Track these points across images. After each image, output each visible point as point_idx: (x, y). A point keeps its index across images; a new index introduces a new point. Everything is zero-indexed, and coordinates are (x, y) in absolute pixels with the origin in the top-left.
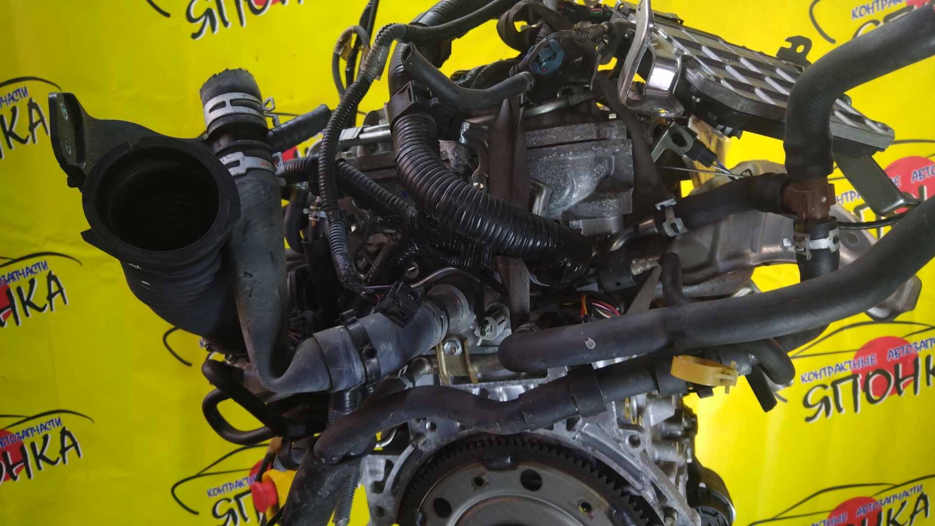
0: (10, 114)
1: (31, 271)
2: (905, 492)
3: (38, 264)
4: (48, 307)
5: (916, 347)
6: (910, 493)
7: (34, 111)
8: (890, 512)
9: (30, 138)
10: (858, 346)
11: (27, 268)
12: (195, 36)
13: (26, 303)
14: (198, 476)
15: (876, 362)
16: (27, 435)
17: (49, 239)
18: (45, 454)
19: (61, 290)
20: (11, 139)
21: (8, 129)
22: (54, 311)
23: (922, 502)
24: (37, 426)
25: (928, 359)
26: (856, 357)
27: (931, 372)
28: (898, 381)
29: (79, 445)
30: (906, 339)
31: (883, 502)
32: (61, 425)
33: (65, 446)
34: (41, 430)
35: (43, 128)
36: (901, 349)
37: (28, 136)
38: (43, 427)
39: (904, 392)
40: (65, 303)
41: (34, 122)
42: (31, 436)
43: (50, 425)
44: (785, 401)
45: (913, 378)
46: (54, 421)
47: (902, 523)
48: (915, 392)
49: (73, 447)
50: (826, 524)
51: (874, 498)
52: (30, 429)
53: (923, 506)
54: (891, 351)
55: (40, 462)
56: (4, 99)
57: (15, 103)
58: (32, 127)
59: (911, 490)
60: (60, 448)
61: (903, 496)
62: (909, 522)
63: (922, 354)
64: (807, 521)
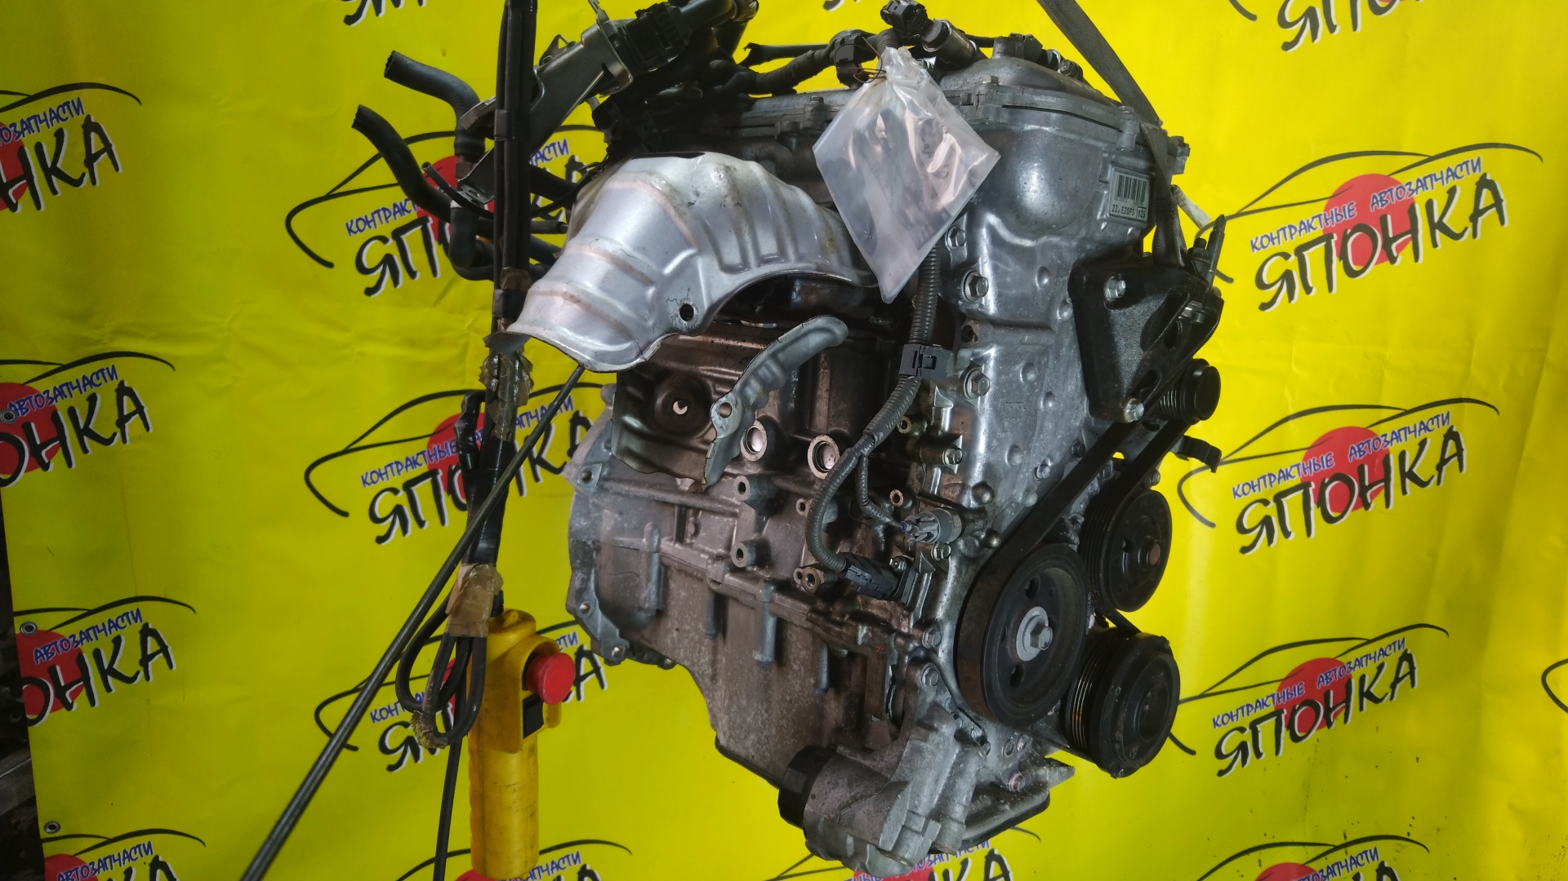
0: (54, 140)
4: (118, 437)
6: (1388, 651)
7: (94, 136)
8: (1362, 680)
12: (350, 20)
14: (357, 689)
15: (1333, 463)
18: (116, 666)
21: (50, 164)
22: (128, 443)
23: (1405, 665)
24: (103, 624)
25: (1402, 456)
26: (1306, 458)
27: (1408, 475)
28: (1364, 490)
29: (169, 649)
30: (1372, 429)
31: (1352, 666)
32: (141, 621)
33: (149, 652)
34: (110, 629)
35: (109, 161)
36: (1367, 444)
37: (83, 175)
38: (112, 625)
39: (1372, 505)
40: (147, 428)
41: (93, 152)
42: (94, 639)
43: (123, 621)
44: (1212, 525)
45: (1383, 484)
46: (130, 615)
47: (1379, 697)
48: (1388, 504)
49: (161, 654)
50: (1276, 700)
51: (1340, 659)
52: (93, 628)
53: (1408, 670)
54: (1353, 448)
55: (110, 679)
56: (42, 118)
57: (61, 124)
58: (90, 160)
59: (1390, 646)
60: (140, 657)
61: (1380, 655)
62: (1389, 694)
63: (1394, 451)
64: (1249, 697)
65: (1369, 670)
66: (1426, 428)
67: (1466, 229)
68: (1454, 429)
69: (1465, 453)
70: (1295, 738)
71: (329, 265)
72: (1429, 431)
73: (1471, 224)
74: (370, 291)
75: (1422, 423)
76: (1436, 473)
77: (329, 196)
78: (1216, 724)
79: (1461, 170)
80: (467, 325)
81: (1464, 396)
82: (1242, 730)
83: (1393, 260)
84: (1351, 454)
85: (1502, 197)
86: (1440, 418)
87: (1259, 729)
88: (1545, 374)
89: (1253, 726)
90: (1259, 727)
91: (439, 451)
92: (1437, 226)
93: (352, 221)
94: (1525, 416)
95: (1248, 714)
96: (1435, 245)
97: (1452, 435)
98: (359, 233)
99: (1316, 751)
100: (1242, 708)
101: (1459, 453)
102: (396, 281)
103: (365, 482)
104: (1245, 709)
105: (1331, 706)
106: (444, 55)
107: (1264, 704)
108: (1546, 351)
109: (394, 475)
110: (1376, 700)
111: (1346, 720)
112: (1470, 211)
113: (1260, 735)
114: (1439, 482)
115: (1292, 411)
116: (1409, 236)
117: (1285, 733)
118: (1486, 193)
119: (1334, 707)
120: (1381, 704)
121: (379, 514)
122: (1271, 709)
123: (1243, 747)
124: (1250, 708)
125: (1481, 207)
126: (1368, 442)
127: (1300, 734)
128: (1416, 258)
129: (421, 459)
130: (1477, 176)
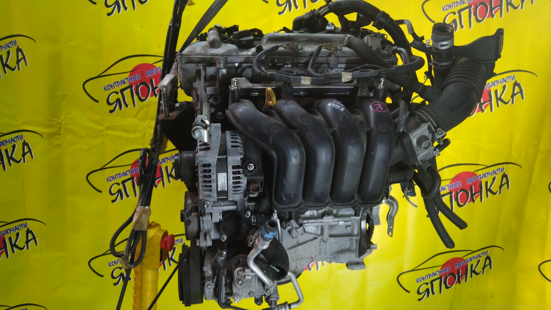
0: (6, 54)
1: (14, 141)
2: (479, 255)
3: (18, 136)
4: (22, 160)
5: (480, 177)
6: (481, 256)
7: (20, 53)
8: (472, 266)
9: (17, 68)
10: (452, 177)
11: (12, 139)
12: (109, 14)
13: (10, 158)
14: (104, 255)
15: (461, 185)
16: (7, 233)
17: (25, 123)
18: (16, 244)
19: (30, 151)
20: (6, 68)
21: (4, 63)
22: (25, 163)
23: (488, 261)
24: (13, 228)
25: (486, 183)
26: (451, 183)
27: (489, 190)
28: (472, 195)
29: (36, 238)
30: (475, 173)
31: (468, 260)
32: (27, 227)
33: (29, 239)
34: (15, 230)
35: (24, 62)
36: (473, 178)
37: (16, 67)
38: (16, 228)
39: (476, 201)
40: (32, 158)
41: (19, 59)
42: (9, 233)
43: (20, 227)
44: (416, 206)
45: (479, 193)
46: (23, 225)
47: (478, 273)
48: (481, 201)
49: (33, 240)
50: (440, 273)
51: (463, 258)
52: (9, 229)
53: (489, 263)
54: (468, 179)
55: (14, 248)
56: (3, 47)
57: (9, 49)
58: (18, 61)
59: (482, 253)
60: (26, 241)
61: (478, 257)
62: (482, 272)
63: (484, 181)
64: (430, 271)
65: (474, 262)
66: (495, 173)
67: (510, 100)
68: (506, 174)
69: (509, 183)
70: (447, 287)
71: (97, 101)
72: (497, 174)
73: (512, 99)
74: (111, 112)
75: (494, 171)
76: (499, 190)
77: (98, 77)
78: (417, 281)
79: (508, 79)
80: (146, 125)
81: (509, 161)
82: (427, 284)
83: (483, 111)
84: (468, 182)
85: (523, 89)
86: (500, 169)
87: (434, 284)
88: (538, 154)
89: (431, 282)
90: (434, 283)
91: (135, 170)
92: (499, 99)
93: (106, 86)
94: (531, 170)
95: (430, 278)
96: (498, 106)
97: (505, 176)
98: (108, 90)
99: (455, 292)
100: (427, 275)
101: (507, 183)
102: (121, 108)
103: (108, 180)
104: (428, 276)
105: (460, 275)
106: (142, 27)
107: (436, 274)
108: (539, 146)
109: (118, 178)
110: (477, 274)
111: (466, 281)
112: (511, 94)
113: (434, 286)
114: (500, 193)
115: (446, 165)
116: (489, 102)
117: (443, 286)
118: (517, 88)
119: (461, 276)
120: (479, 275)
121: (113, 192)
122: (438, 276)
123: (427, 290)
124: (430, 276)
125: (515, 93)
126: (474, 177)
127: (449, 286)
128: (491, 111)
129: (128, 173)
130: (513, 82)
